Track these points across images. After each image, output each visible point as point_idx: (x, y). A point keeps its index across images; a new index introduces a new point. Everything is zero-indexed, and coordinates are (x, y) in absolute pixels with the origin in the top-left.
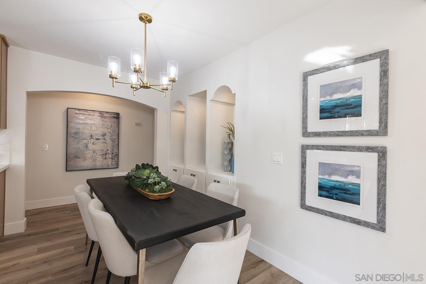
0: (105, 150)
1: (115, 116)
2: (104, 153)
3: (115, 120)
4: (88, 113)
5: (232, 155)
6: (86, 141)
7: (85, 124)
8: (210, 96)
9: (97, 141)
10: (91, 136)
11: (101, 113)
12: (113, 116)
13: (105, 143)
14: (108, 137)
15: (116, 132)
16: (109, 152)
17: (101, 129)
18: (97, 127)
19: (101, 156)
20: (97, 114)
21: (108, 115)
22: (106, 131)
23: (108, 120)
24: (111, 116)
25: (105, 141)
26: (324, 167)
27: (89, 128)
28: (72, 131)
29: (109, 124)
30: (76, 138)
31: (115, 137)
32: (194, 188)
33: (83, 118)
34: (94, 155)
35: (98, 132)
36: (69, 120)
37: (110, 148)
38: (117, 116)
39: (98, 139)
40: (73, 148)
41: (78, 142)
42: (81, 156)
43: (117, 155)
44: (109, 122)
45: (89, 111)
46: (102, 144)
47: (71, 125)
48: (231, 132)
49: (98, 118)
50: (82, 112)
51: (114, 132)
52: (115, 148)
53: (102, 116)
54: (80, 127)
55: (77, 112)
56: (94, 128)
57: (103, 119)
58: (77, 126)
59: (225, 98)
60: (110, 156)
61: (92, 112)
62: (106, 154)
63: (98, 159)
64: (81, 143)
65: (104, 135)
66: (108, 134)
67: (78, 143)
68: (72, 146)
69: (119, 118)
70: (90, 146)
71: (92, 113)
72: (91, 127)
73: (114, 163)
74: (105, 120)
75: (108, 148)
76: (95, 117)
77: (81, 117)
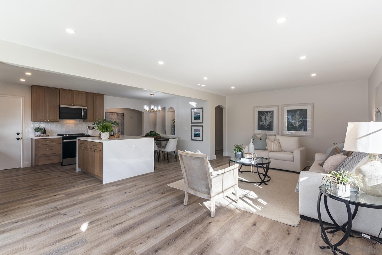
0: (119, 130)
3: (122, 116)
4: (112, 114)
5: (175, 130)
7: (111, 119)
8: (167, 109)
11: (117, 113)
15: (123, 122)
17: (117, 120)
20: (116, 114)
21: (120, 114)
22: (119, 121)
23: (119, 116)
26: (195, 130)
29: (120, 118)
31: (122, 124)
32: (164, 137)
33: (111, 116)
36: (106, 117)
38: (123, 115)
43: (124, 132)
44: (120, 117)
48: (174, 121)
49: (116, 116)
51: (122, 121)
52: (123, 129)
53: (117, 115)
55: (109, 113)
59: (171, 110)
61: (114, 113)
66: (120, 123)
72: (114, 120)
75: (120, 129)
76: (115, 115)
77: (110, 116)
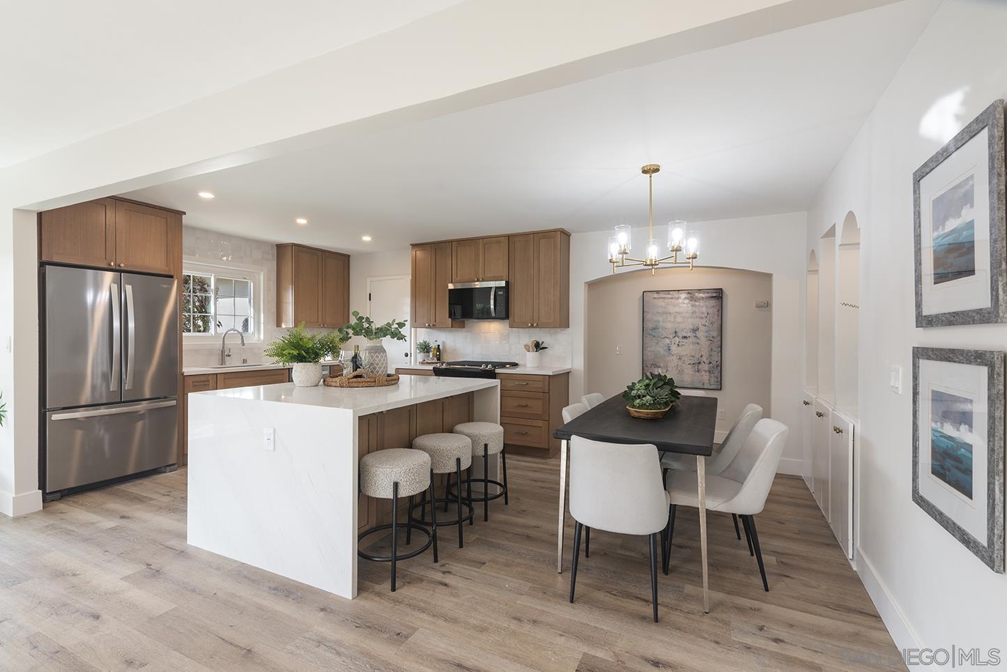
0: (698, 356)
1: (714, 295)
2: (696, 361)
3: (713, 302)
4: (670, 296)
6: (667, 341)
7: (666, 314)
9: (685, 340)
10: (676, 332)
11: (690, 292)
12: (710, 295)
13: (698, 343)
14: (702, 334)
15: (717, 325)
16: (704, 359)
17: (690, 320)
18: (684, 317)
19: (690, 366)
20: (683, 296)
21: (701, 295)
22: (699, 322)
23: (702, 303)
24: (707, 295)
25: (698, 341)
27: (672, 319)
28: (649, 325)
29: (704, 309)
30: (654, 336)
31: (715, 334)
33: (663, 304)
34: (680, 363)
35: (686, 325)
36: (646, 309)
37: (705, 352)
38: (718, 295)
39: (685, 337)
40: (650, 351)
41: (656, 341)
42: (662, 365)
43: (720, 366)
44: (705, 307)
45: (671, 293)
46: (692, 346)
47: (648, 316)
49: (687, 301)
50: (661, 295)
51: (713, 323)
52: (714, 354)
53: (692, 299)
54: (660, 319)
55: (656, 295)
56: (679, 319)
57: (693, 303)
58: (656, 319)
60: (706, 367)
61: (677, 292)
62: (699, 363)
63: (686, 371)
64: (660, 344)
65: (695, 330)
66: (702, 328)
67: (657, 343)
68: (649, 349)
69: (721, 298)
70: (674, 348)
71: (676, 295)
72: (675, 318)
73: (713, 380)
74: (697, 303)
75: (703, 353)
76: (680, 301)
77: (661, 303)
